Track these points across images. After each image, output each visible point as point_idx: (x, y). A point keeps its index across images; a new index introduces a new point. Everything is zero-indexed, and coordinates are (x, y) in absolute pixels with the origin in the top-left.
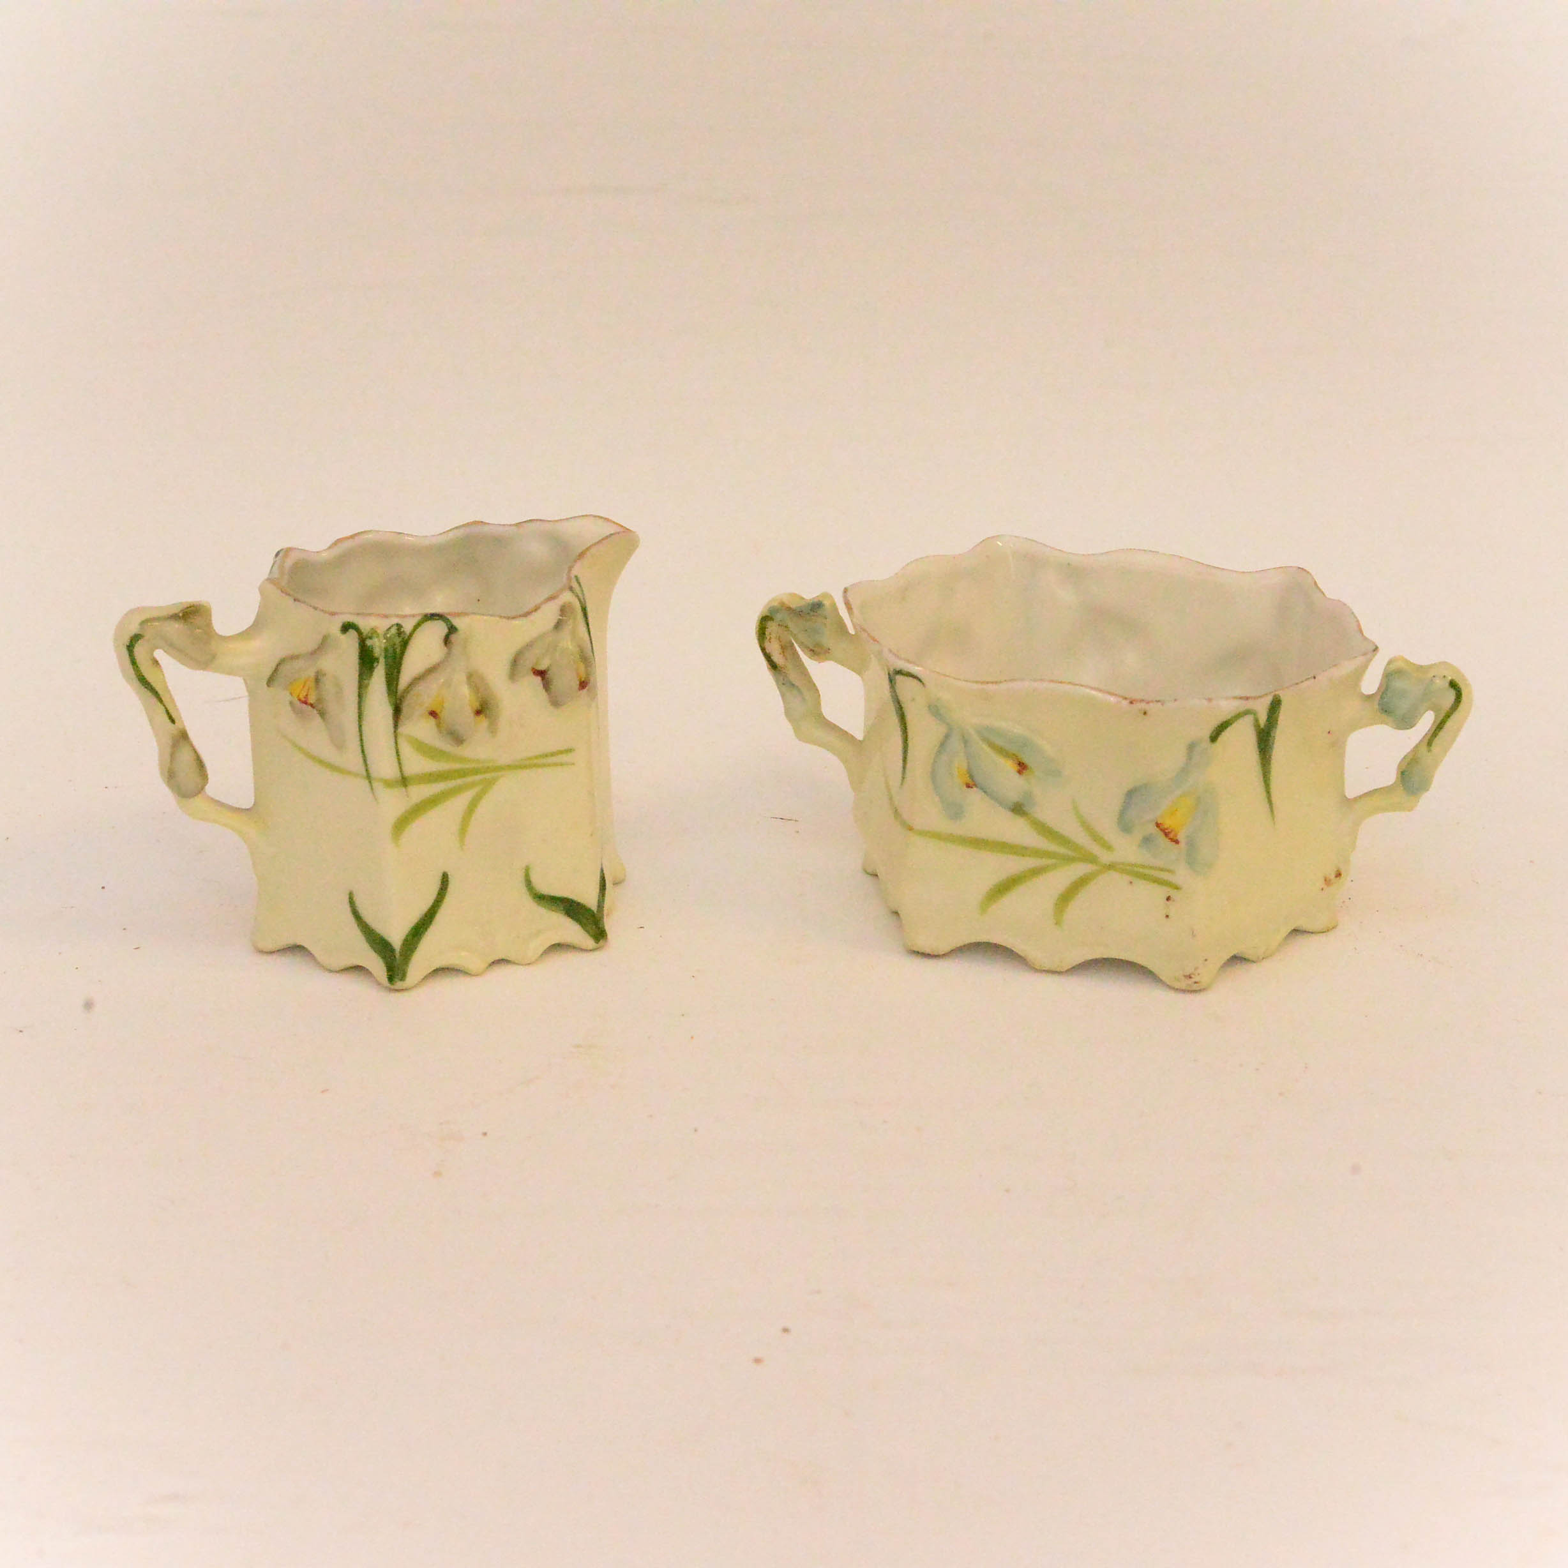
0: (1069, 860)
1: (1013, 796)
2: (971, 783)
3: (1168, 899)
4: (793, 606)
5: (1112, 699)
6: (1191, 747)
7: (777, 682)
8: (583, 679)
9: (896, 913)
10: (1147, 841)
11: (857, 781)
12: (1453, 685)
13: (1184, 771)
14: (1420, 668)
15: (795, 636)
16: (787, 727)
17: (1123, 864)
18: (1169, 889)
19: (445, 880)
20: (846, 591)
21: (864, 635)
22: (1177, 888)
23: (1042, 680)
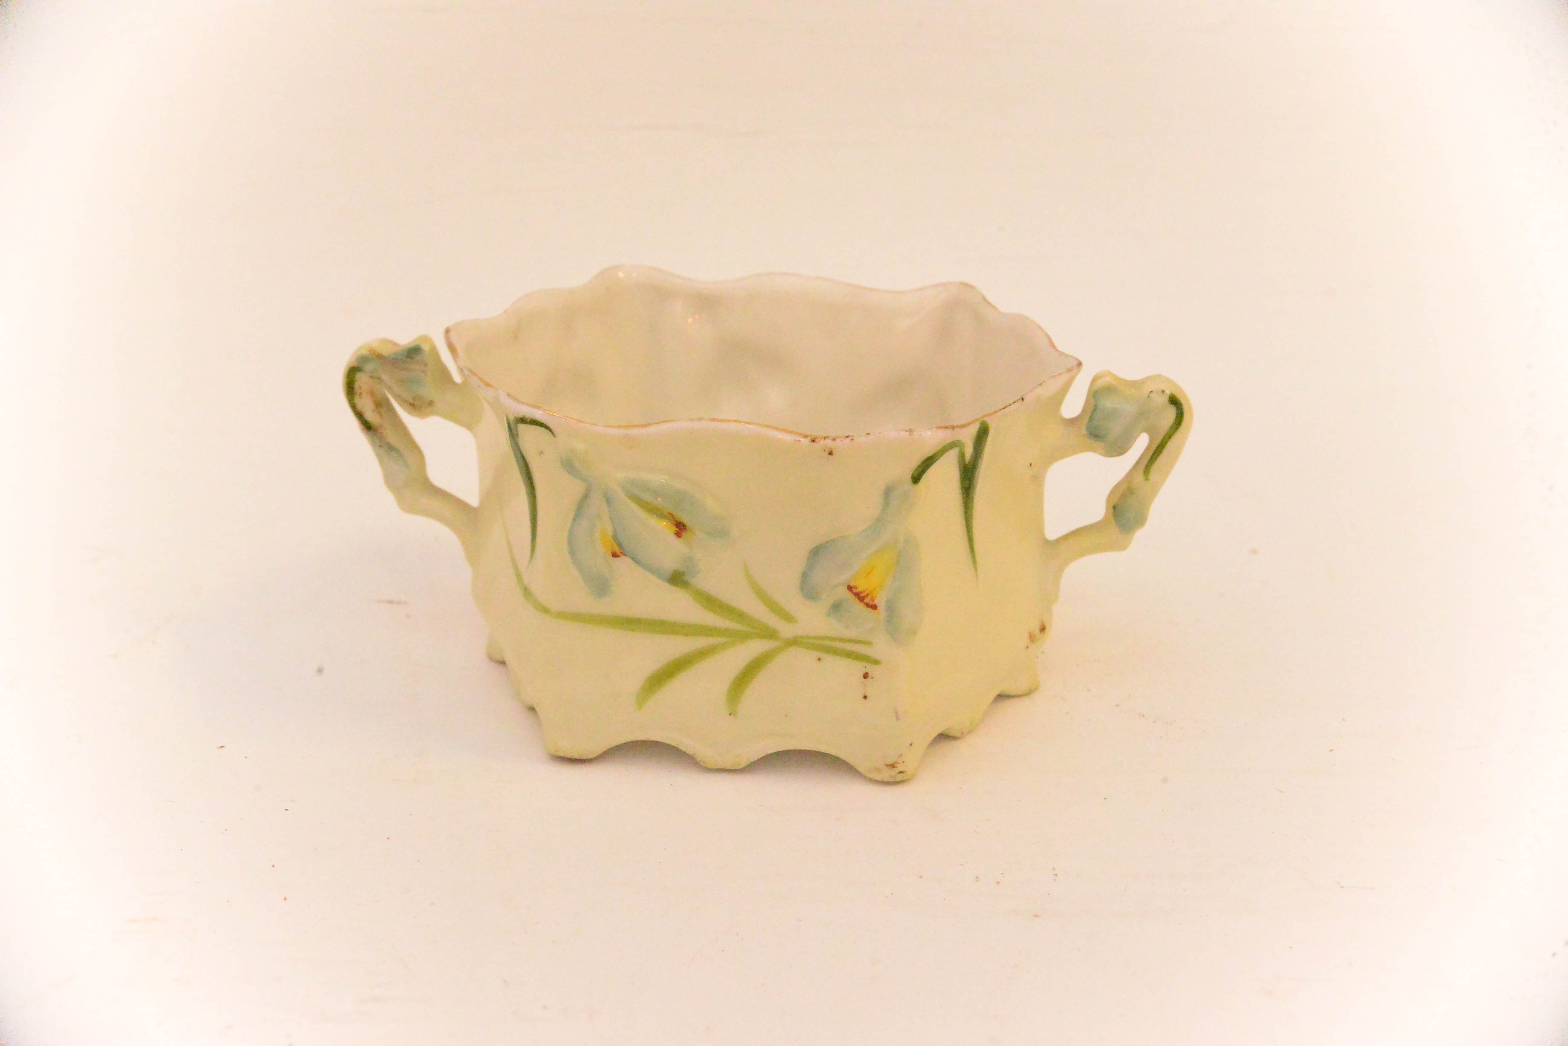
0: (745, 637)
1: (670, 564)
2: (618, 552)
3: (866, 676)
4: (385, 353)
5: (789, 438)
6: (888, 492)
7: (373, 444)
9: (532, 709)
10: (836, 608)
11: (473, 553)
12: (1174, 401)
13: (879, 522)
14: (1134, 384)
15: (390, 389)
16: (388, 498)
17: (808, 637)
18: (865, 664)
20: (447, 331)
21: (474, 381)
22: (876, 662)
23: (700, 419)
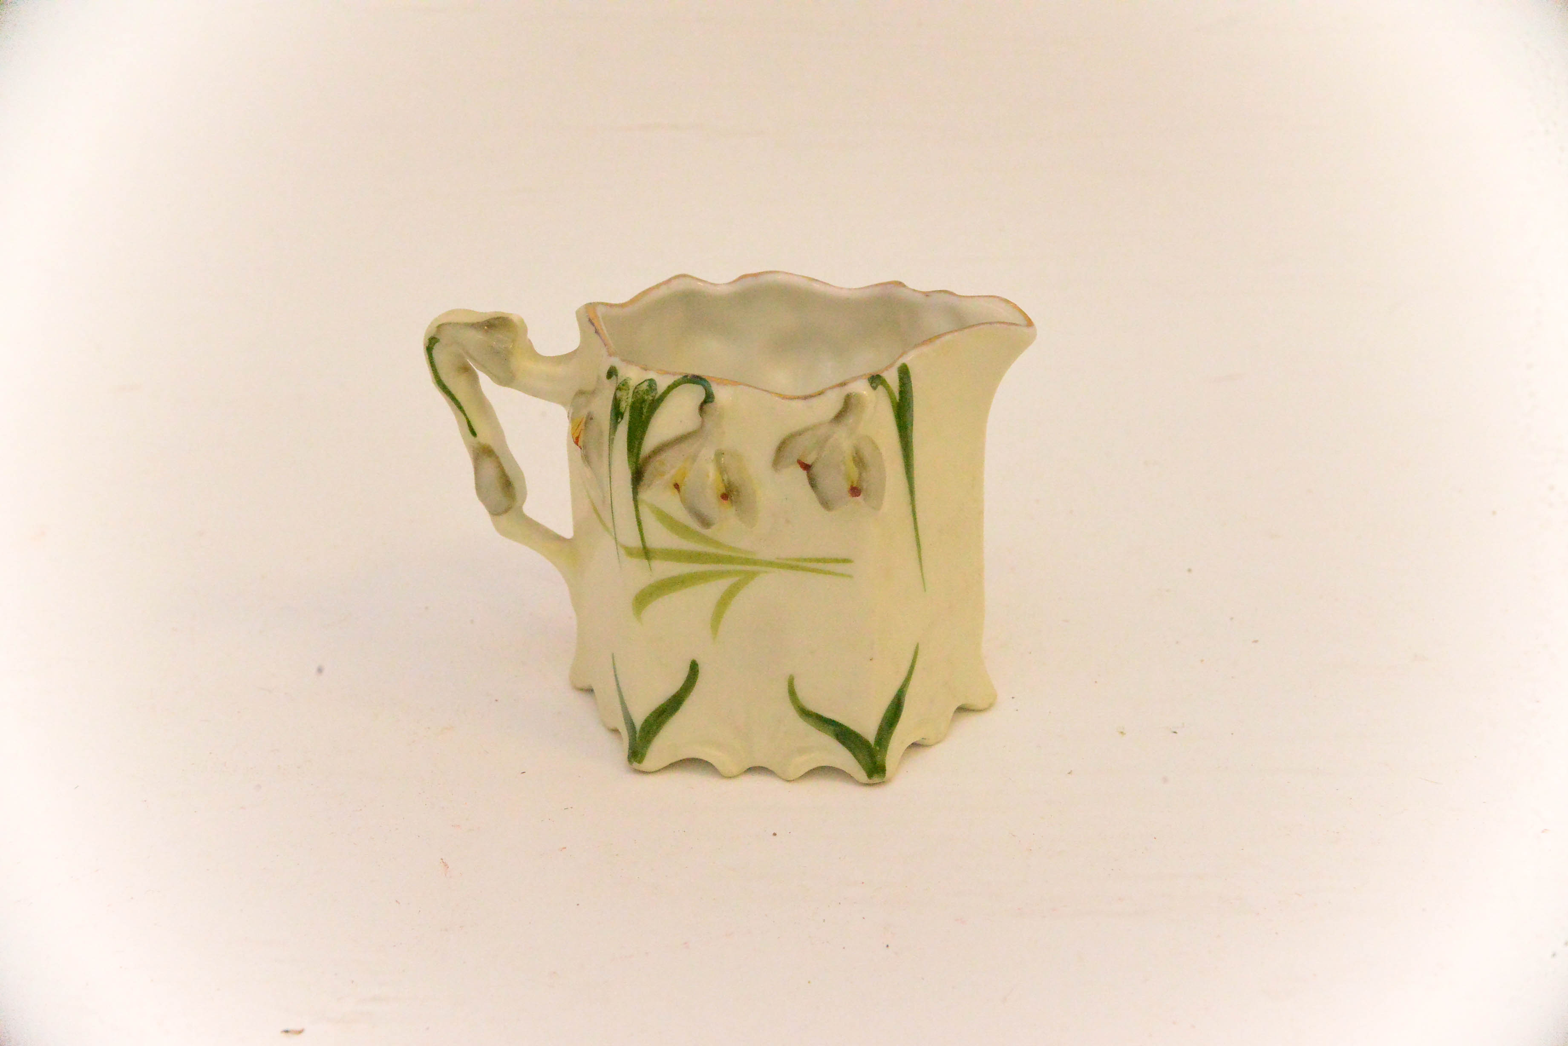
8: (854, 486)
19: (694, 669)
